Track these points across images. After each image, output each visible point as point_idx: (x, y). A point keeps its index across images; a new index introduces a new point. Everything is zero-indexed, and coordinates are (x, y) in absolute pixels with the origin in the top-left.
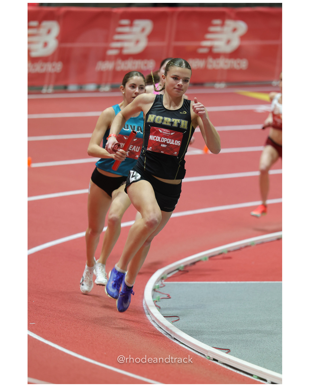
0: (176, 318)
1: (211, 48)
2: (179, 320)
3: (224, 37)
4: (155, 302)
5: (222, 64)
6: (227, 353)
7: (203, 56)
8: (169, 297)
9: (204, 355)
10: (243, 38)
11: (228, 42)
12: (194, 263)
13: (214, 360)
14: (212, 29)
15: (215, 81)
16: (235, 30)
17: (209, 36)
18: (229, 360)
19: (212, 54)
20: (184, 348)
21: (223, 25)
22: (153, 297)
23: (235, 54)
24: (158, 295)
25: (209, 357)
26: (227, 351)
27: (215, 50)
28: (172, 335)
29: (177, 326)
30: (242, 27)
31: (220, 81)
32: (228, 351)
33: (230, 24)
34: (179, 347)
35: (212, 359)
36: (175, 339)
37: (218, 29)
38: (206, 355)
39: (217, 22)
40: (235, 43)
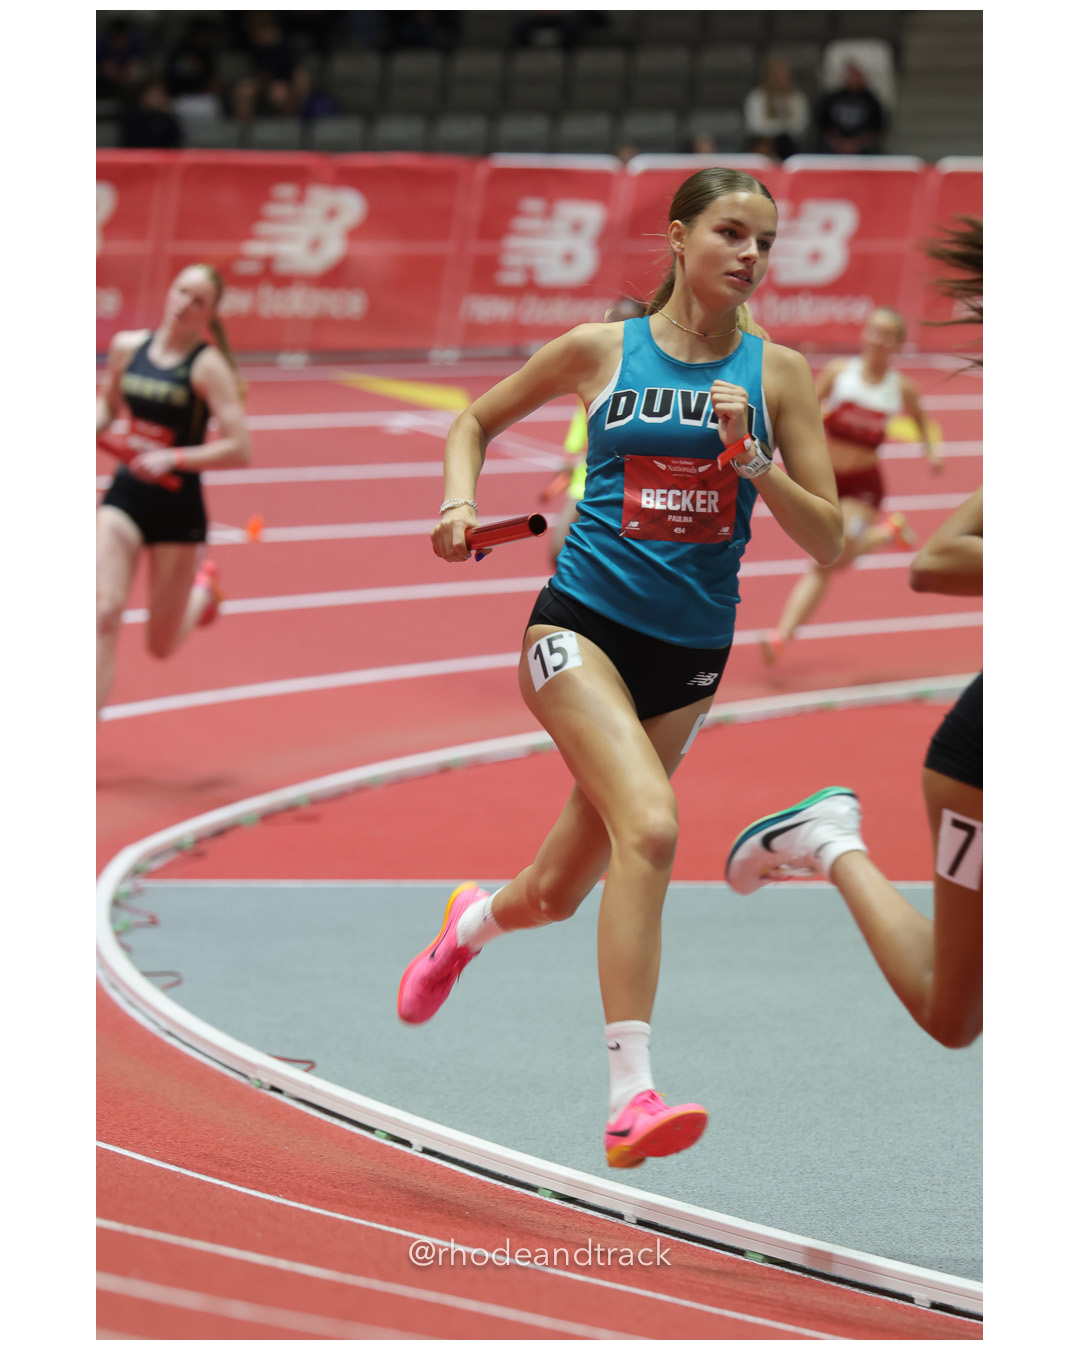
0: (171, 979)
1: (268, 261)
2: (178, 983)
3: (304, 231)
4: (118, 934)
5: (299, 303)
6: (307, 1071)
7: (249, 282)
8: (154, 922)
9: (245, 1076)
10: (354, 234)
11: (315, 245)
12: (220, 832)
13: (274, 1089)
14: (272, 209)
15: (276, 348)
16: (332, 213)
17: (264, 228)
18: (313, 1089)
19: (271, 275)
20: (192, 1059)
21: (301, 199)
22: (113, 919)
23: (334, 277)
24: (125, 917)
25: (259, 1080)
26: (306, 1066)
27: (282, 268)
28: (164, 1025)
29: (178, 1000)
30: (352, 205)
31: (293, 348)
32: (310, 1066)
33: (321, 197)
34: (179, 1055)
35: (268, 1087)
36: (170, 1034)
37: (286, 210)
38: (251, 1075)
39: (286, 190)
40: (334, 248)
